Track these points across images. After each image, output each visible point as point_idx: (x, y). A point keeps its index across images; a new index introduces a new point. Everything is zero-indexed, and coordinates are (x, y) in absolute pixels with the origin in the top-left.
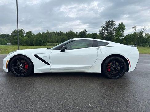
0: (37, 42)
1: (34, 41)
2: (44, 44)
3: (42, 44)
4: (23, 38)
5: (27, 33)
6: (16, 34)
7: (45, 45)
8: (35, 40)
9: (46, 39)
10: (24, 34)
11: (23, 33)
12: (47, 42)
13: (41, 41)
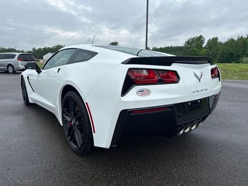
0: (223, 56)
1: (217, 54)
2: (236, 60)
3: (234, 60)
4: (200, 51)
5: (209, 42)
6: (191, 45)
7: (239, 63)
8: (220, 52)
9: (243, 49)
10: (204, 43)
11: (202, 42)
12: (243, 56)
13: (231, 55)
